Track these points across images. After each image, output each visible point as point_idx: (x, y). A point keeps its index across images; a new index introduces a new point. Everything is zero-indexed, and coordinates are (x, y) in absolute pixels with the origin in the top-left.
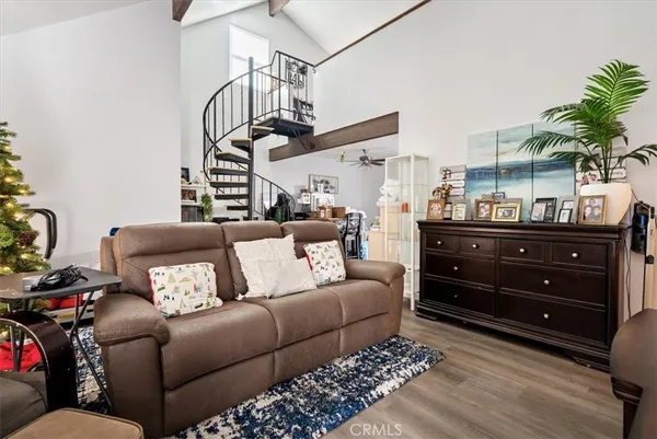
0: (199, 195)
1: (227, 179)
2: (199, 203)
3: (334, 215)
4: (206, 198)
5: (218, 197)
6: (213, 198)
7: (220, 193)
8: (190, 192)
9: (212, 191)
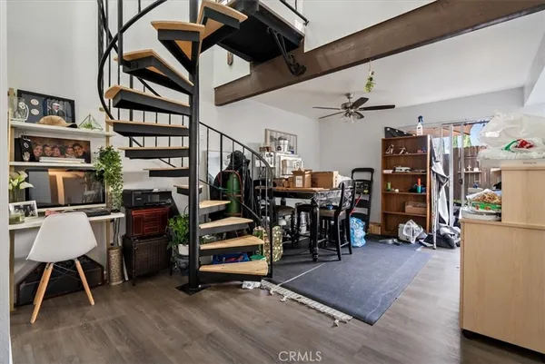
0: (95, 149)
1: (150, 118)
2: (95, 164)
3: (314, 183)
4: (108, 156)
5: (131, 154)
6: (122, 154)
7: (135, 146)
8: (77, 143)
9: (120, 143)
